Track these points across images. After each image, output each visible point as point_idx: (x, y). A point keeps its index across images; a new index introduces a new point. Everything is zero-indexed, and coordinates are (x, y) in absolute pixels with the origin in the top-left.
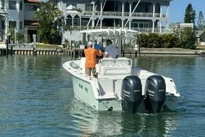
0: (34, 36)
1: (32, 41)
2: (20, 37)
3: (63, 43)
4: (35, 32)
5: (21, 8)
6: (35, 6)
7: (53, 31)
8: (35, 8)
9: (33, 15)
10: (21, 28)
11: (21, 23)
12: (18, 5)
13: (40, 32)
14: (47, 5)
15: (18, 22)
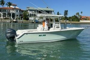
1: (22, 19)
2: (19, 18)
3: (29, 20)
4: (23, 17)
6: (23, 11)
7: (27, 17)
8: (23, 12)
11: (19, 15)
12: (18, 11)
13: (24, 17)
14: (25, 11)
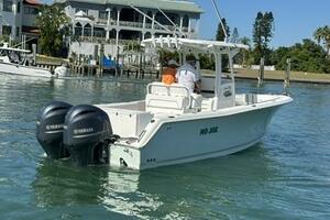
0: (34, 46)
3: (70, 56)
4: (35, 41)
5: (18, 10)
6: (36, 8)
7: (57, 41)
8: (36, 11)
9: (33, 21)
10: (17, 35)
11: (18, 28)
12: (14, 7)
13: (42, 41)
14: (52, 9)
15: (14, 27)
